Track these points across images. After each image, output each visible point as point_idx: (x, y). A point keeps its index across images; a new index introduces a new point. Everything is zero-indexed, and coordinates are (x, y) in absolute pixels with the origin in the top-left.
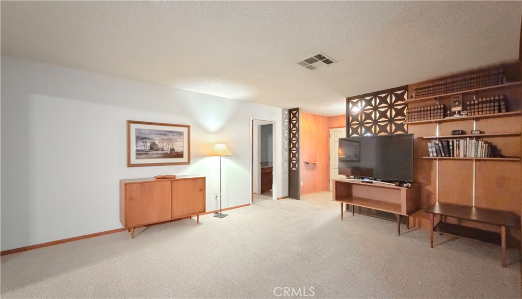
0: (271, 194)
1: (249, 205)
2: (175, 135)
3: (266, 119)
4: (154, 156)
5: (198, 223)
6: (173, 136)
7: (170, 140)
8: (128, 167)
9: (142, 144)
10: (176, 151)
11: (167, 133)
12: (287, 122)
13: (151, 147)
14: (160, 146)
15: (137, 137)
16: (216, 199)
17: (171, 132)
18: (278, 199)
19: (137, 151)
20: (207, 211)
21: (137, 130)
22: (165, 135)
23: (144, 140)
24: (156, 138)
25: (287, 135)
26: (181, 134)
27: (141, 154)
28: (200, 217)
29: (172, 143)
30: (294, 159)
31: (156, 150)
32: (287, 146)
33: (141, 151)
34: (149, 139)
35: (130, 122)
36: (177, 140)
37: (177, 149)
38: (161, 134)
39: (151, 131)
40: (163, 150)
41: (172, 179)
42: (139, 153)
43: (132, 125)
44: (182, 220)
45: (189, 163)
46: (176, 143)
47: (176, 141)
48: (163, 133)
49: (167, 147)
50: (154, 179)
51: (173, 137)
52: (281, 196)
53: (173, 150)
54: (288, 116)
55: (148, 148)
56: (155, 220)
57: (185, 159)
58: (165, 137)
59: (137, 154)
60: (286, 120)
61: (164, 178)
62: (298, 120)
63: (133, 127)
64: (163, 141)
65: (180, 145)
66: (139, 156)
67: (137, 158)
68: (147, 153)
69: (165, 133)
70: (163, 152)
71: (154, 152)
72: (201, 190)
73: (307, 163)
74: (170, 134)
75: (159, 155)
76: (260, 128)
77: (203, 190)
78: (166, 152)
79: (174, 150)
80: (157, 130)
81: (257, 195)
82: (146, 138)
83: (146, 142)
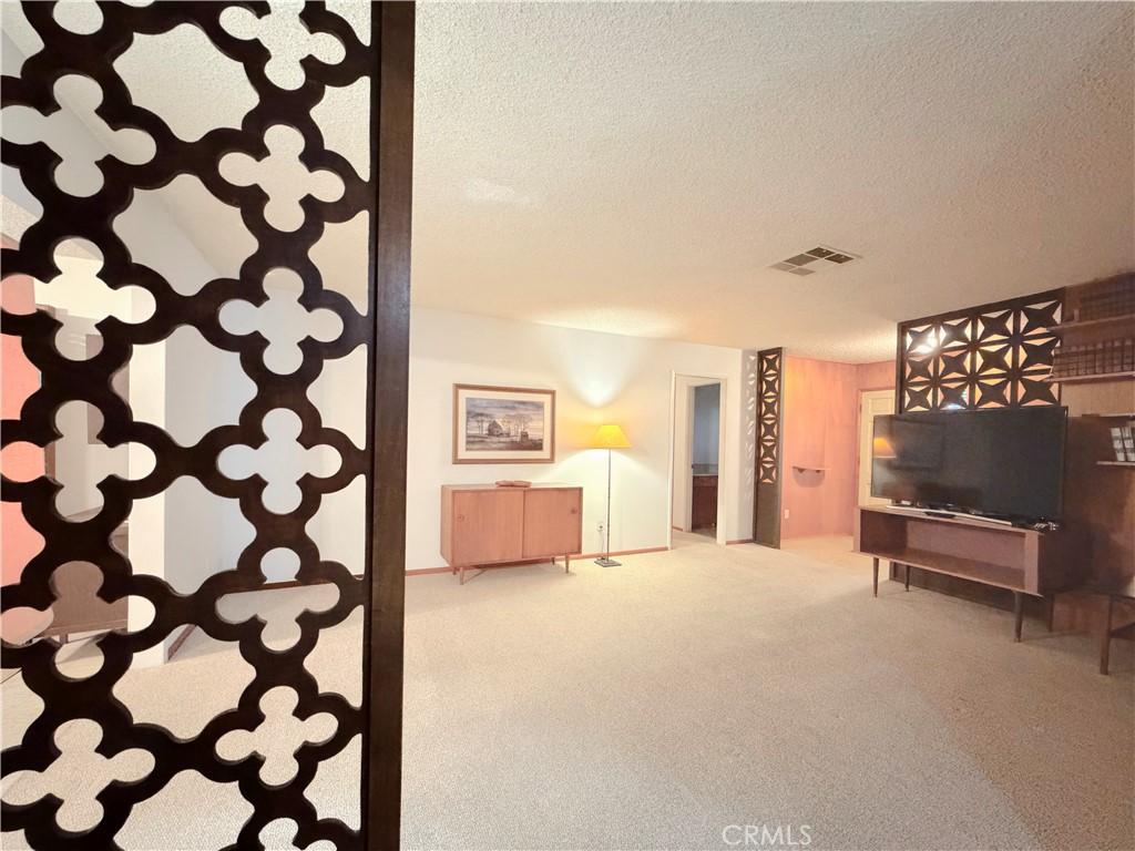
0: (713, 533)
1: (666, 549)
2: (530, 408)
3: (706, 373)
4: (494, 446)
5: (567, 572)
6: (526, 409)
7: (521, 418)
8: (454, 463)
9: (475, 424)
10: (530, 437)
11: (517, 405)
12: (753, 379)
13: (489, 430)
14: (504, 429)
15: (468, 413)
16: (600, 531)
17: (523, 403)
18: (728, 543)
19: (468, 436)
20: (584, 553)
21: (468, 399)
22: (513, 408)
23: (479, 418)
24: (498, 415)
25: (752, 407)
26: (539, 406)
27: (473, 442)
28: (571, 563)
29: (525, 422)
30: (768, 459)
31: (498, 436)
32: (751, 432)
33: (474, 436)
34: (487, 416)
35: (458, 387)
36: (534, 417)
37: (533, 435)
38: (506, 408)
39: (491, 403)
40: (508, 435)
41: (525, 488)
42: (473, 441)
43: (461, 391)
44: (539, 565)
45: (551, 460)
46: (530, 424)
47: (531, 420)
48: (510, 405)
49: (514, 430)
50: (494, 488)
51: (526, 413)
52: (735, 538)
53: (525, 435)
54: (756, 367)
55: (486, 432)
56: (496, 559)
57: (545, 454)
58: (513, 413)
59: (468, 442)
60: (752, 375)
61: (512, 485)
62: (778, 375)
63: (463, 394)
64: (509, 419)
65: (537, 428)
66: (471, 446)
67: (467, 449)
68: (482, 441)
69: (513, 406)
70: (508, 440)
71: (495, 439)
72: (573, 512)
73: (801, 470)
74: (521, 406)
75: (502, 445)
76: (693, 392)
77: (577, 511)
78: (514, 439)
79: (527, 436)
80: (502, 401)
81: (684, 532)
82: (481, 415)
83: (483, 421)
